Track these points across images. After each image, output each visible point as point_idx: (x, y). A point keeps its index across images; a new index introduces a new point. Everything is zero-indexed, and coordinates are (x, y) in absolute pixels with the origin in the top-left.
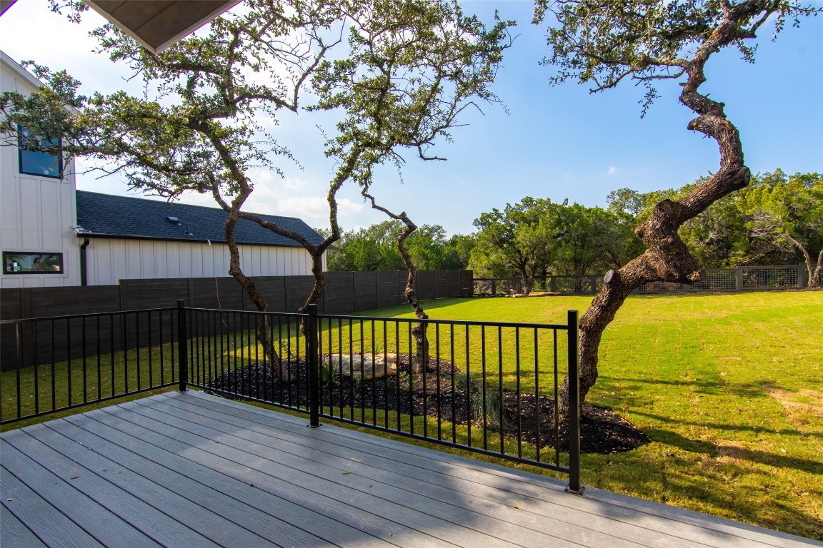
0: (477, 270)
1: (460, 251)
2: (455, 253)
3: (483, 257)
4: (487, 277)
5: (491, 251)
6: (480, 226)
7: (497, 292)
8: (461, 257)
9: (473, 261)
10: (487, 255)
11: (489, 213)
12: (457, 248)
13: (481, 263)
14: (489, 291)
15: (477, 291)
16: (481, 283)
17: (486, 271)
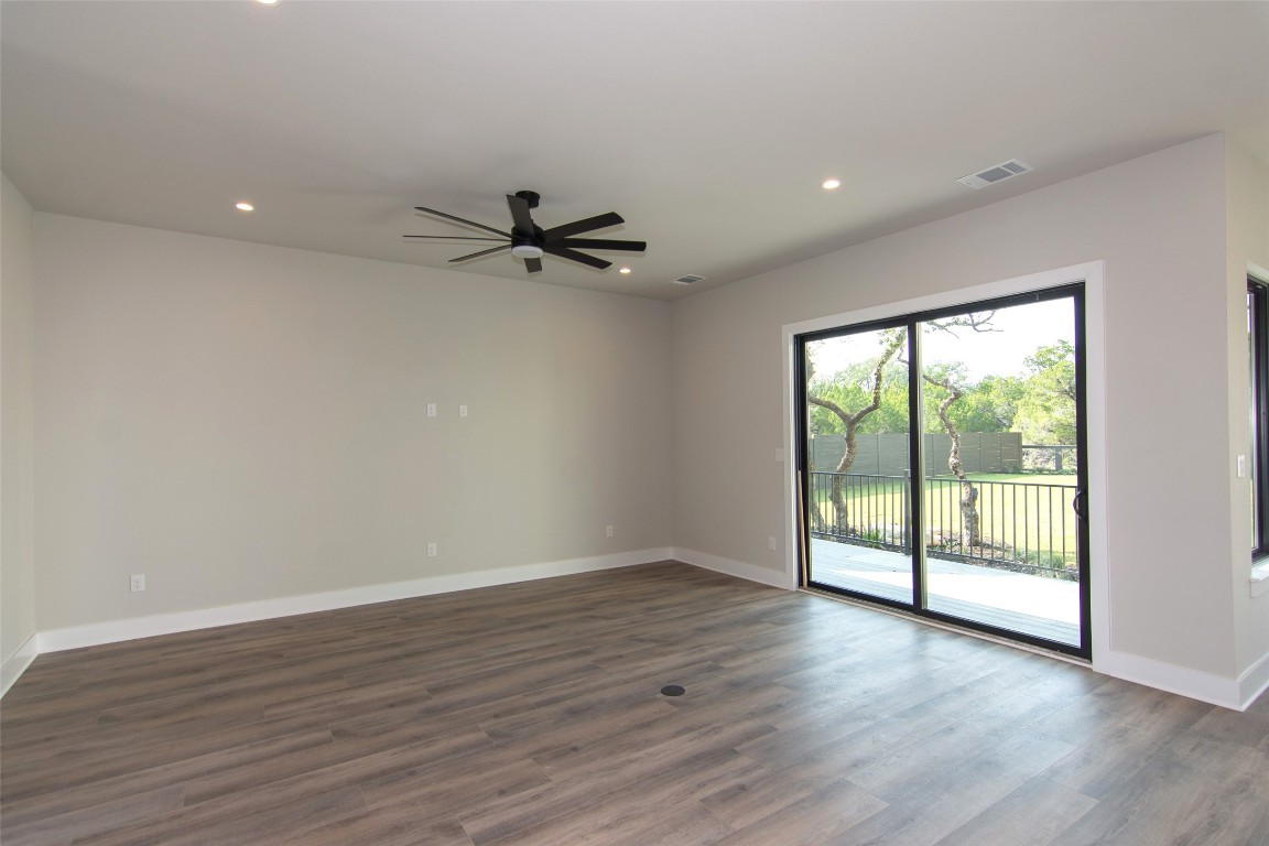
0: (1030, 432)
1: (997, 401)
2: (989, 406)
3: (1041, 413)
4: (1046, 443)
5: (1055, 404)
6: (1034, 367)
7: (1065, 468)
8: (999, 411)
9: (1023, 419)
10: (1047, 409)
11: (1050, 347)
12: (992, 396)
13: (1037, 422)
14: (1051, 466)
15: (1028, 464)
16: (1034, 452)
17: (1044, 434)
